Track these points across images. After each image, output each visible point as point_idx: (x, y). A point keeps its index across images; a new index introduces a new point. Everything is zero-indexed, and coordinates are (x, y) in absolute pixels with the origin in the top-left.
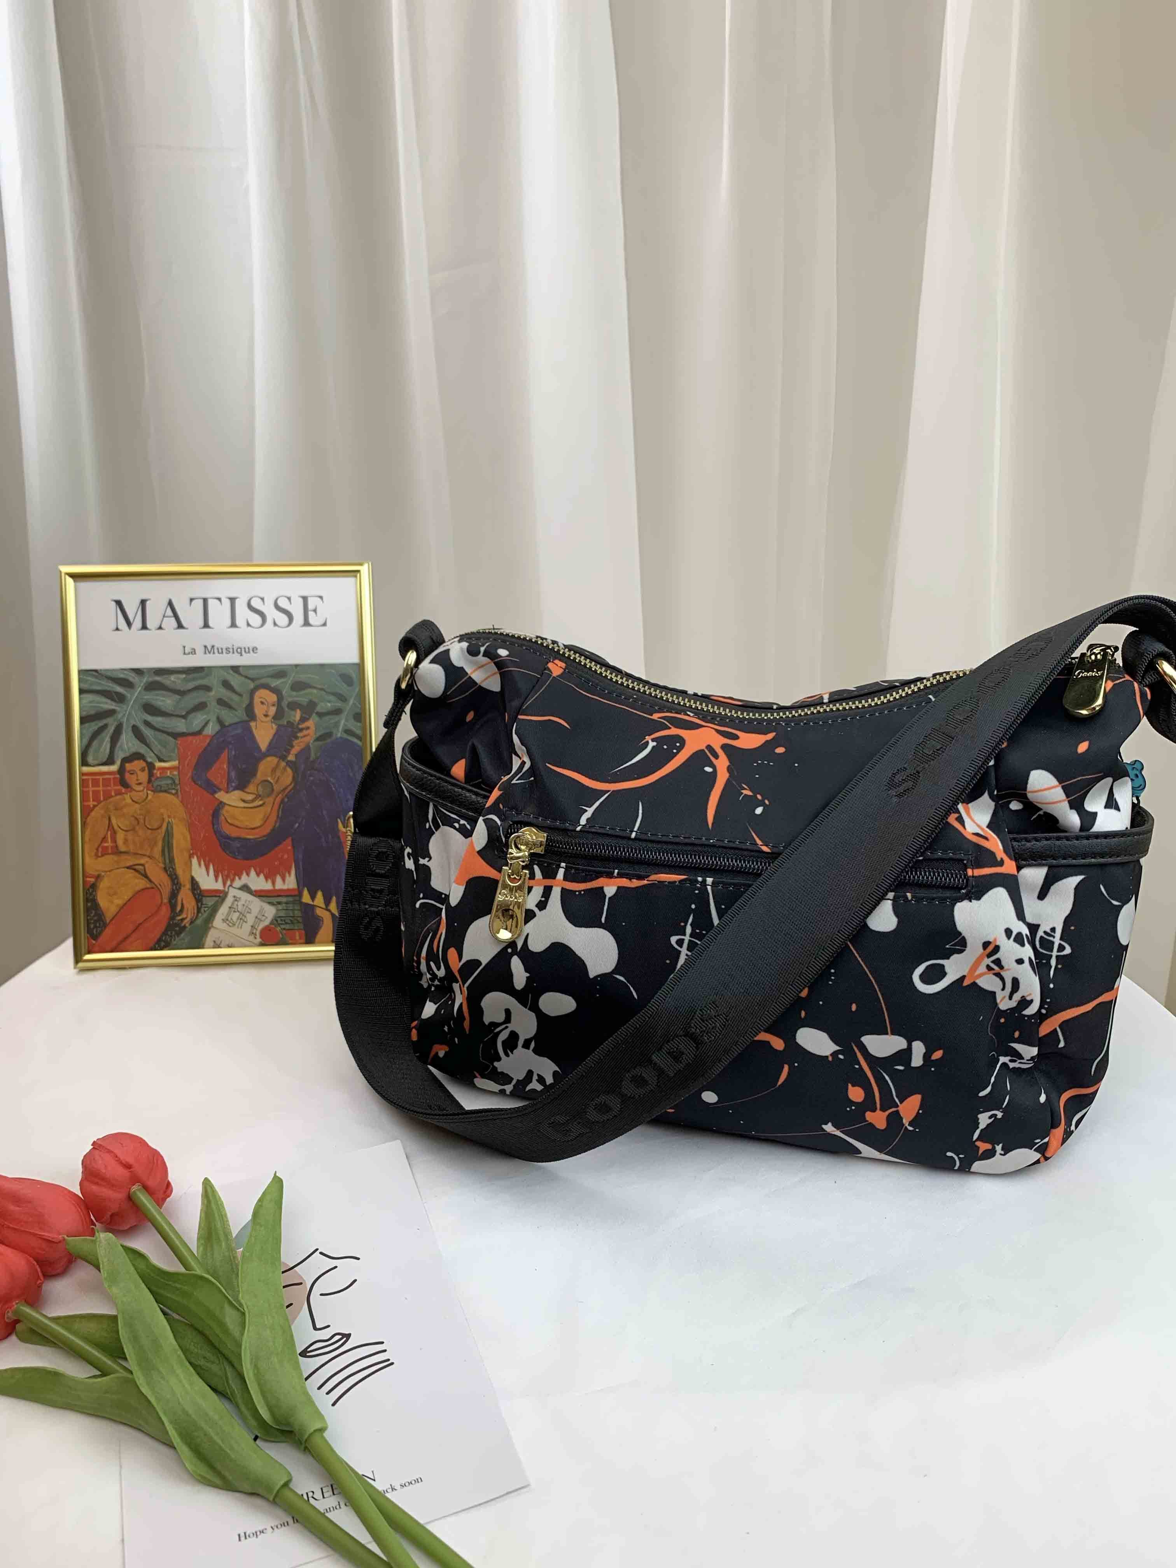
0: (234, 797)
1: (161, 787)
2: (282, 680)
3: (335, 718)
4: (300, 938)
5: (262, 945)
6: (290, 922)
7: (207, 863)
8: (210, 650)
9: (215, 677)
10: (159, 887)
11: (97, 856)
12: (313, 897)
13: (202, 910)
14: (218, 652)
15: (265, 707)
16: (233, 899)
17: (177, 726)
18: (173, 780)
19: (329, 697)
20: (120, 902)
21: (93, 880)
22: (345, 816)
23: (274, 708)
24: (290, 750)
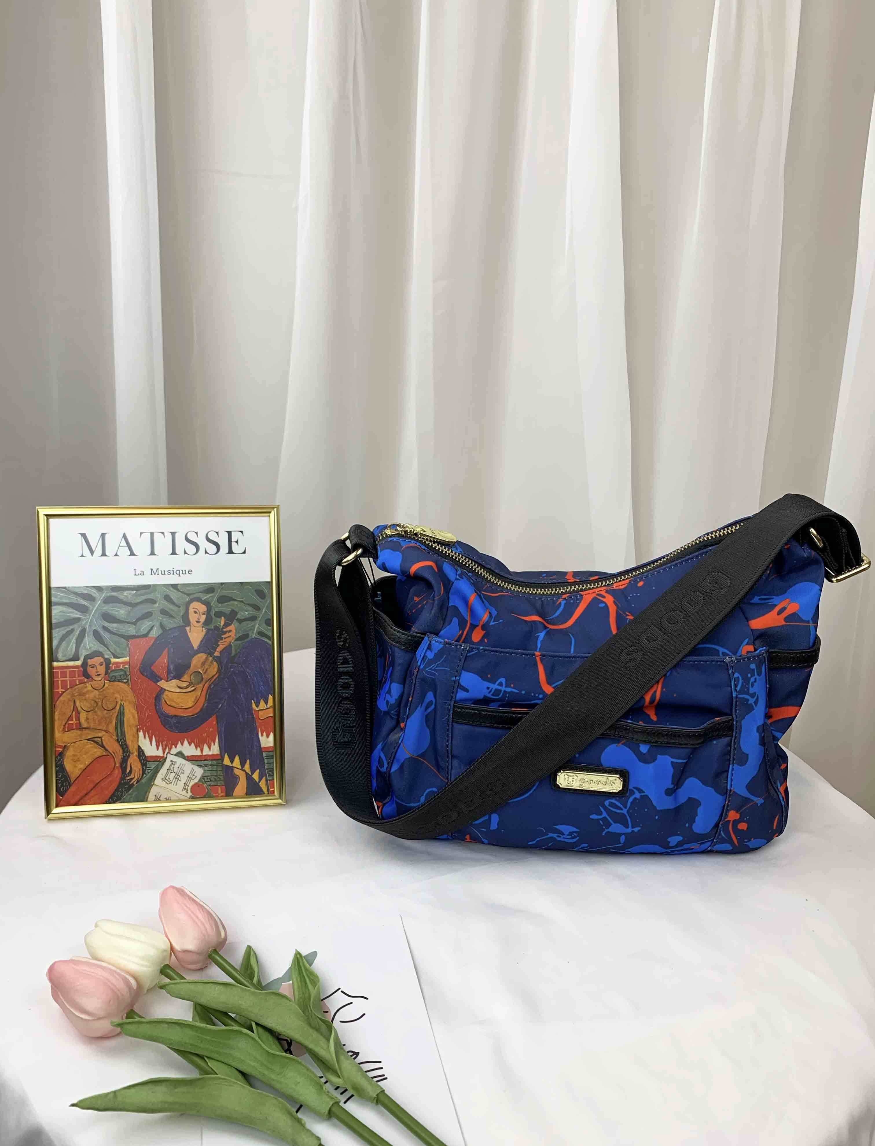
0: (171, 685)
1: (115, 677)
2: (211, 595)
3: (250, 624)
4: (222, 792)
5: (193, 798)
6: (214, 780)
7: (150, 735)
8: (155, 572)
9: (159, 592)
10: (113, 754)
11: (64, 731)
12: (232, 761)
13: (146, 772)
14: (162, 574)
15: (197, 615)
16: (170, 763)
17: (128, 630)
18: (125, 672)
19: (247, 607)
20: (82, 766)
21: (61, 749)
22: (257, 698)
23: (204, 617)
24: (216, 648)
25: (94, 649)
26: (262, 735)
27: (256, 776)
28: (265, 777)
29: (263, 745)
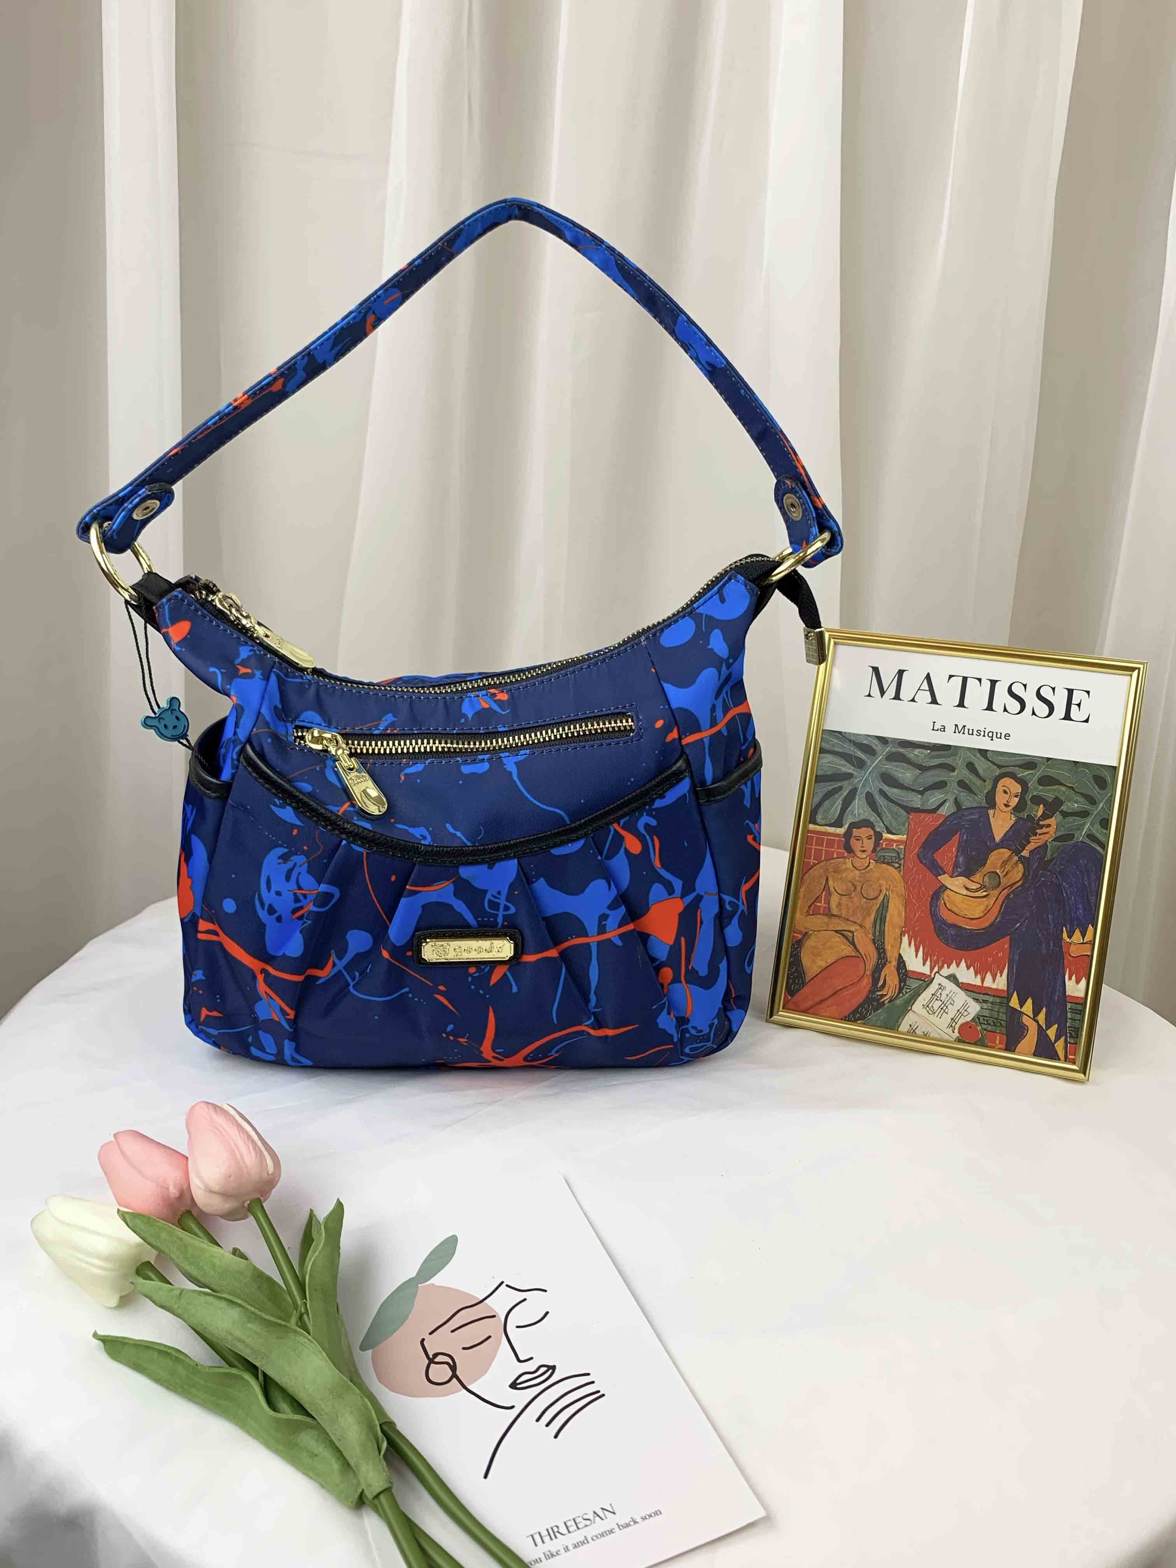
2: (1031, 771)
3: (1079, 821)
5: (959, 1041)
6: (992, 1024)
7: (917, 943)
8: (960, 730)
9: (960, 758)
10: (864, 957)
12: (1022, 1003)
13: (904, 991)
14: (969, 733)
15: (1007, 796)
16: (937, 986)
17: (911, 801)
18: (898, 853)
19: (1077, 797)
20: (824, 964)
21: (800, 936)
22: (1072, 925)
23: (1017, 800)
24: (1026, 845)
25: (862, 817)
26: (1070, 979)
27: (1052, 1033)
28: (1064, 1037)
29: (1069, 992)
